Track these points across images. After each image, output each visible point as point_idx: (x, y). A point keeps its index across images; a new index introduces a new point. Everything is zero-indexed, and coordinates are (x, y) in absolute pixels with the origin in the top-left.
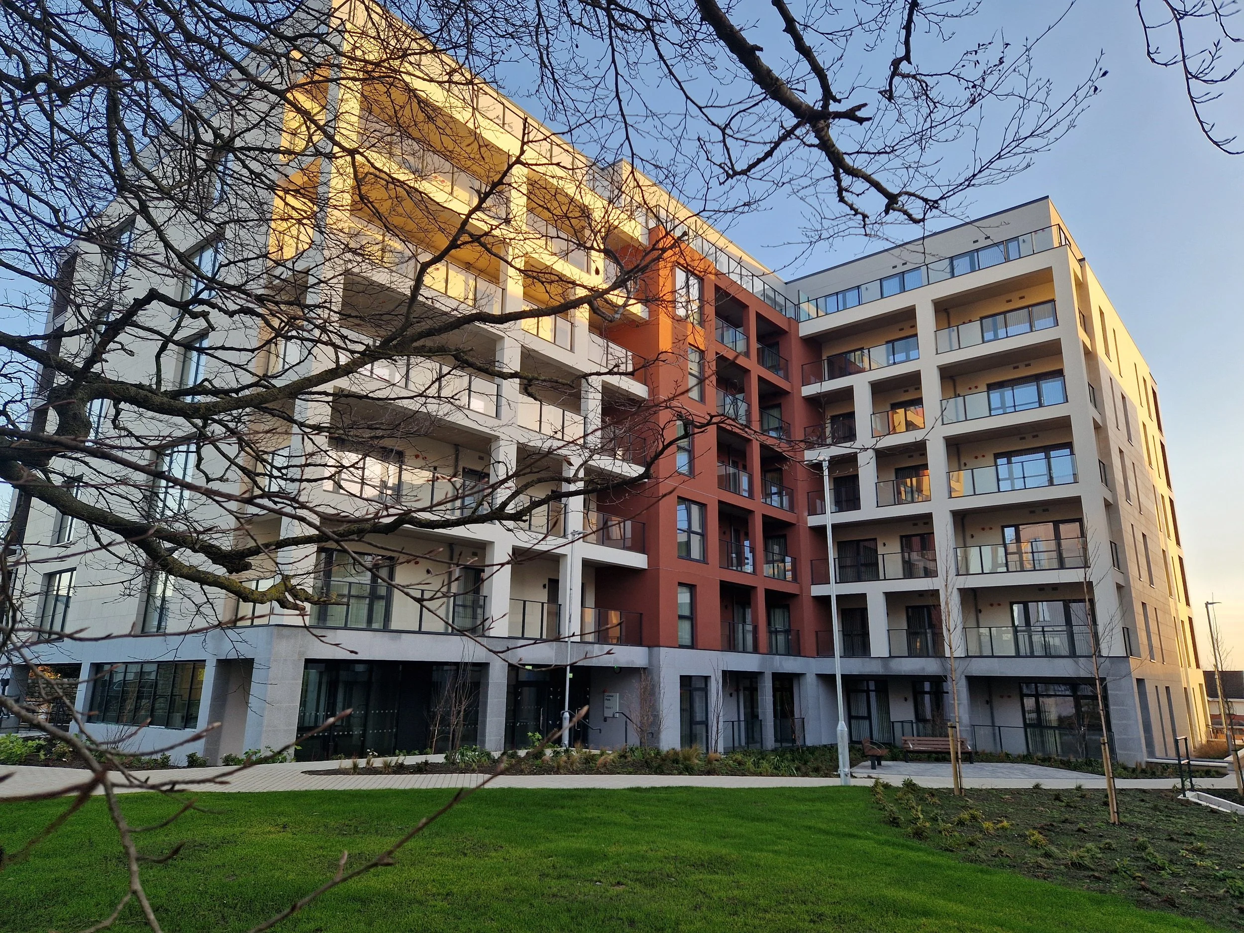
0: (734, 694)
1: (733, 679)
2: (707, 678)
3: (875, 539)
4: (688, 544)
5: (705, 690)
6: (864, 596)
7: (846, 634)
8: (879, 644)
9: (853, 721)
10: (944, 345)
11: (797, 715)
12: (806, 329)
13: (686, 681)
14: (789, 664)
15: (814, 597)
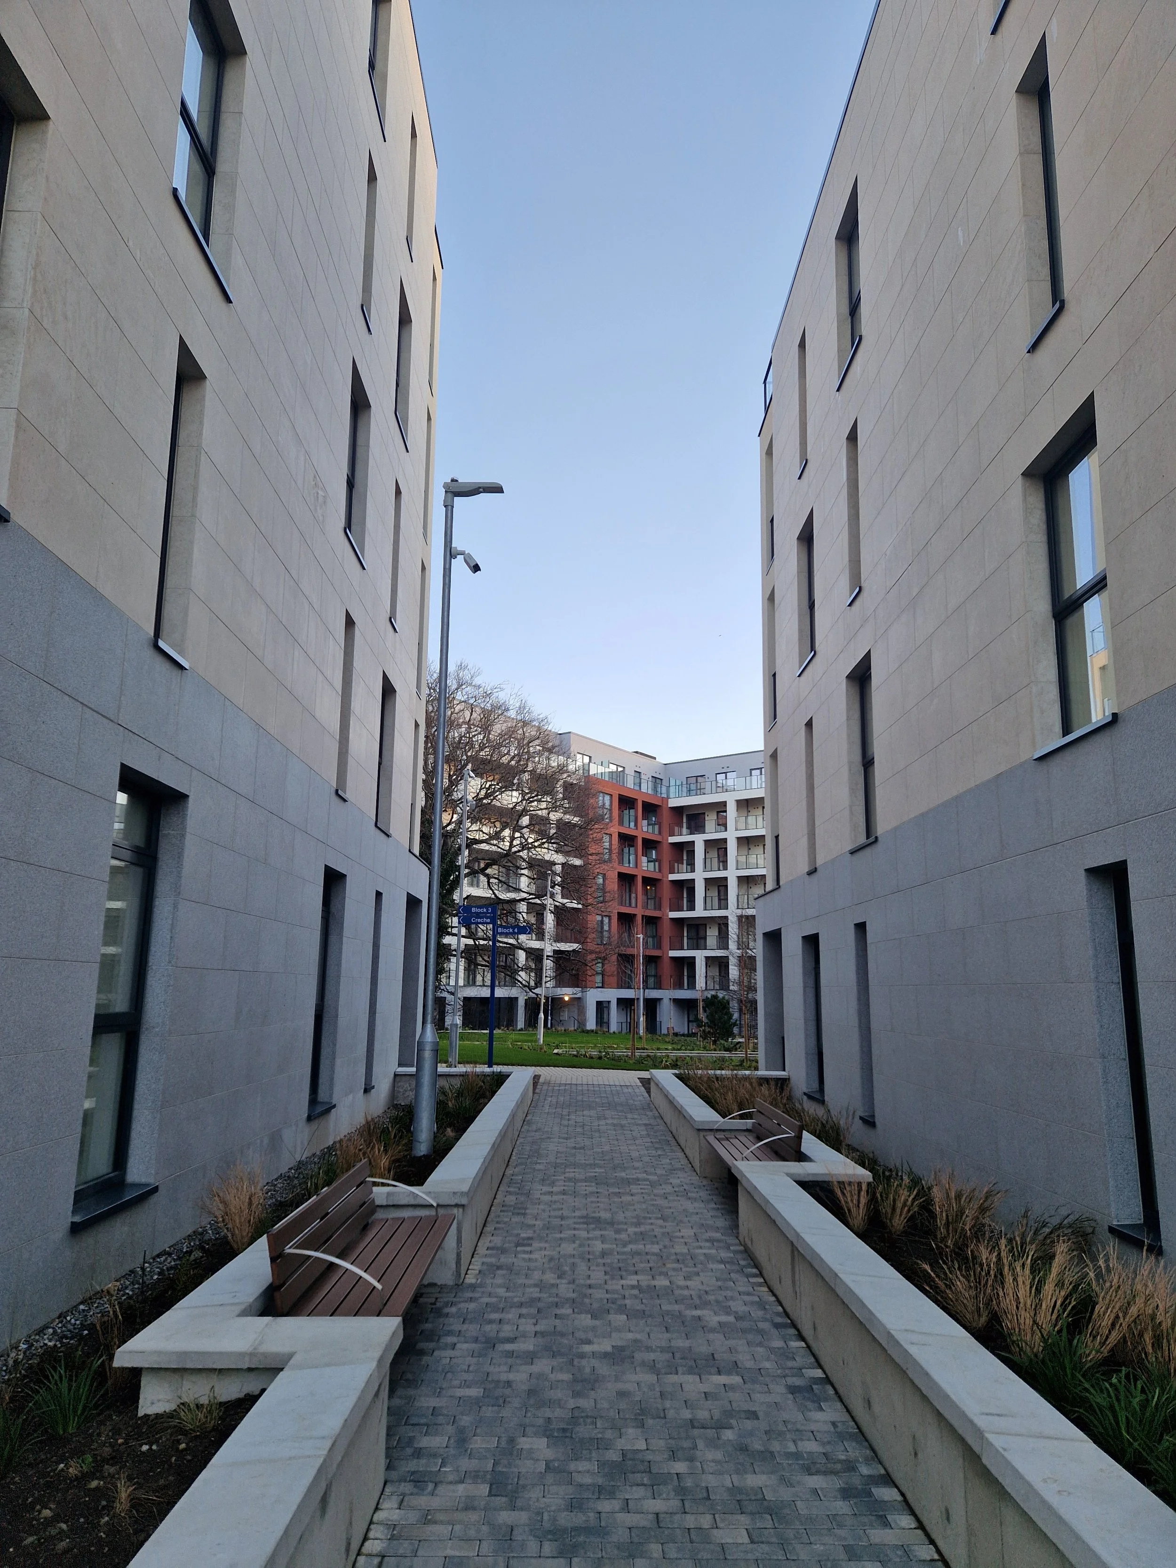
0: (625, 1010)
1: (626, 1004)
2: (609, 1002)
3: (706, 925)
4: (602, 921)
5: (608, 1008)
6: (694, 958)
7: (688, 977)
8: (700, 982)
9: (690, 1024)
10: (742, 825)
11: (658, 1020)
12: (673, 803)
13: (599, 1004)
14: (654, 994)
15: (671, 957)
